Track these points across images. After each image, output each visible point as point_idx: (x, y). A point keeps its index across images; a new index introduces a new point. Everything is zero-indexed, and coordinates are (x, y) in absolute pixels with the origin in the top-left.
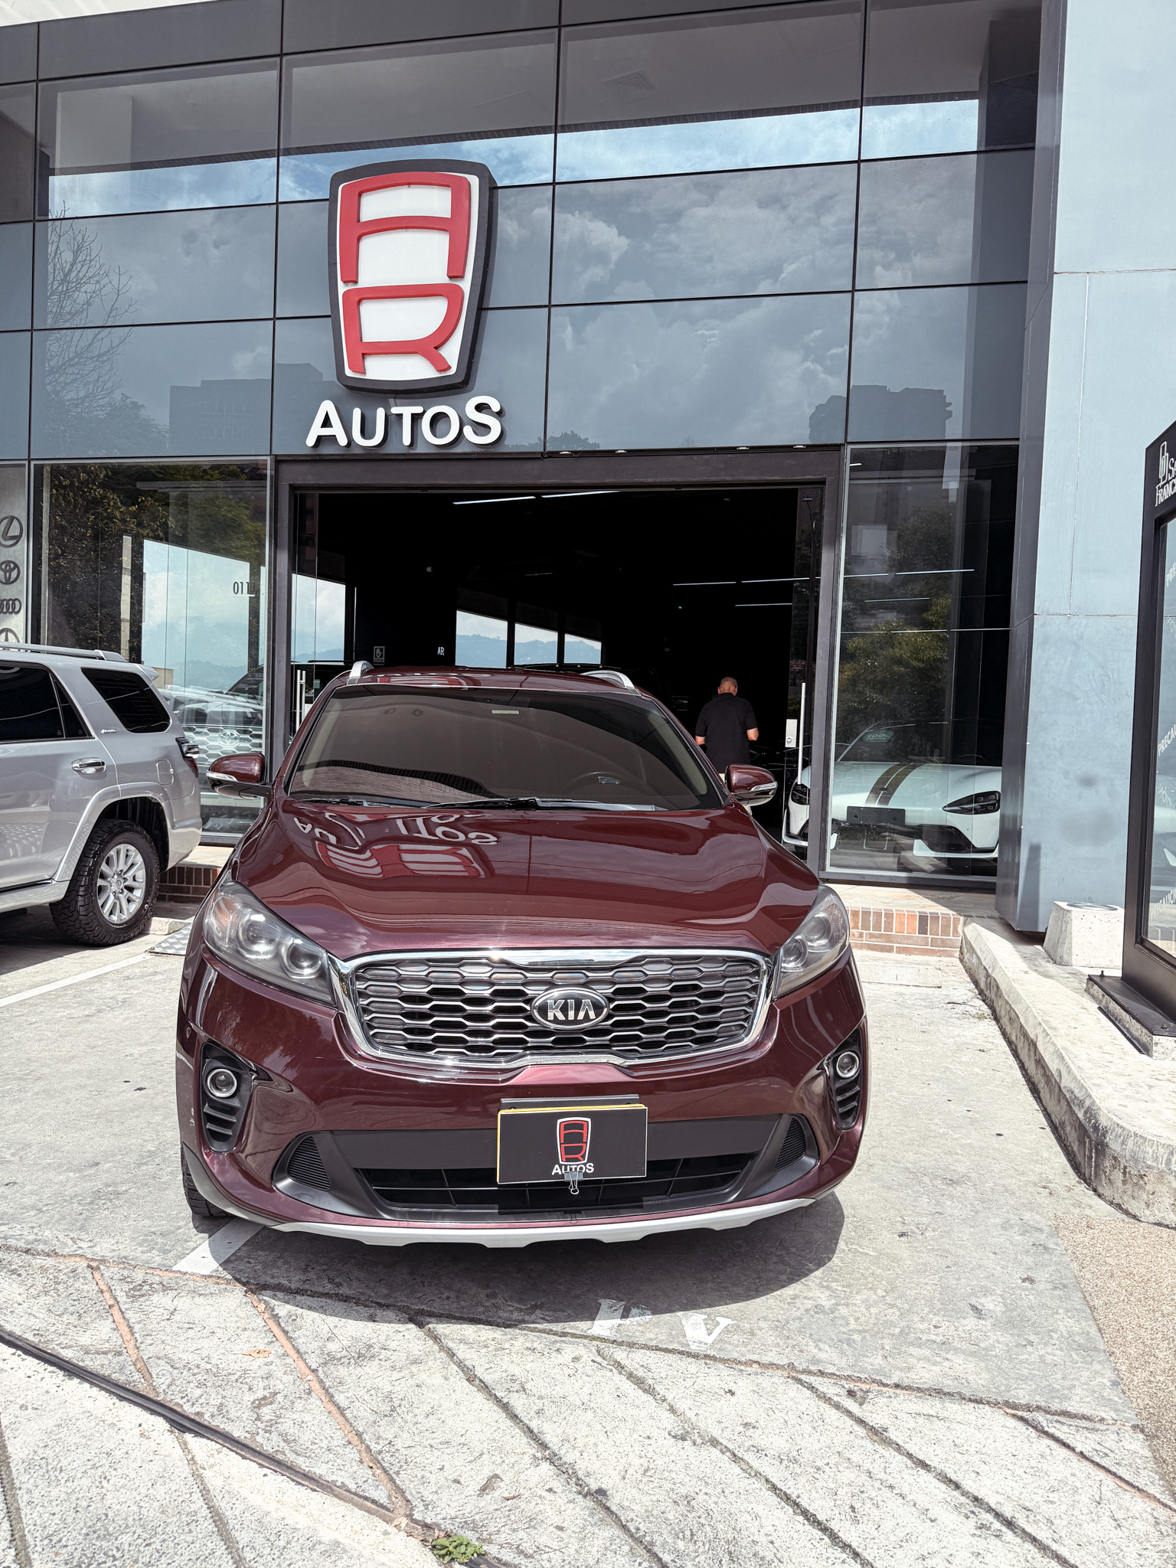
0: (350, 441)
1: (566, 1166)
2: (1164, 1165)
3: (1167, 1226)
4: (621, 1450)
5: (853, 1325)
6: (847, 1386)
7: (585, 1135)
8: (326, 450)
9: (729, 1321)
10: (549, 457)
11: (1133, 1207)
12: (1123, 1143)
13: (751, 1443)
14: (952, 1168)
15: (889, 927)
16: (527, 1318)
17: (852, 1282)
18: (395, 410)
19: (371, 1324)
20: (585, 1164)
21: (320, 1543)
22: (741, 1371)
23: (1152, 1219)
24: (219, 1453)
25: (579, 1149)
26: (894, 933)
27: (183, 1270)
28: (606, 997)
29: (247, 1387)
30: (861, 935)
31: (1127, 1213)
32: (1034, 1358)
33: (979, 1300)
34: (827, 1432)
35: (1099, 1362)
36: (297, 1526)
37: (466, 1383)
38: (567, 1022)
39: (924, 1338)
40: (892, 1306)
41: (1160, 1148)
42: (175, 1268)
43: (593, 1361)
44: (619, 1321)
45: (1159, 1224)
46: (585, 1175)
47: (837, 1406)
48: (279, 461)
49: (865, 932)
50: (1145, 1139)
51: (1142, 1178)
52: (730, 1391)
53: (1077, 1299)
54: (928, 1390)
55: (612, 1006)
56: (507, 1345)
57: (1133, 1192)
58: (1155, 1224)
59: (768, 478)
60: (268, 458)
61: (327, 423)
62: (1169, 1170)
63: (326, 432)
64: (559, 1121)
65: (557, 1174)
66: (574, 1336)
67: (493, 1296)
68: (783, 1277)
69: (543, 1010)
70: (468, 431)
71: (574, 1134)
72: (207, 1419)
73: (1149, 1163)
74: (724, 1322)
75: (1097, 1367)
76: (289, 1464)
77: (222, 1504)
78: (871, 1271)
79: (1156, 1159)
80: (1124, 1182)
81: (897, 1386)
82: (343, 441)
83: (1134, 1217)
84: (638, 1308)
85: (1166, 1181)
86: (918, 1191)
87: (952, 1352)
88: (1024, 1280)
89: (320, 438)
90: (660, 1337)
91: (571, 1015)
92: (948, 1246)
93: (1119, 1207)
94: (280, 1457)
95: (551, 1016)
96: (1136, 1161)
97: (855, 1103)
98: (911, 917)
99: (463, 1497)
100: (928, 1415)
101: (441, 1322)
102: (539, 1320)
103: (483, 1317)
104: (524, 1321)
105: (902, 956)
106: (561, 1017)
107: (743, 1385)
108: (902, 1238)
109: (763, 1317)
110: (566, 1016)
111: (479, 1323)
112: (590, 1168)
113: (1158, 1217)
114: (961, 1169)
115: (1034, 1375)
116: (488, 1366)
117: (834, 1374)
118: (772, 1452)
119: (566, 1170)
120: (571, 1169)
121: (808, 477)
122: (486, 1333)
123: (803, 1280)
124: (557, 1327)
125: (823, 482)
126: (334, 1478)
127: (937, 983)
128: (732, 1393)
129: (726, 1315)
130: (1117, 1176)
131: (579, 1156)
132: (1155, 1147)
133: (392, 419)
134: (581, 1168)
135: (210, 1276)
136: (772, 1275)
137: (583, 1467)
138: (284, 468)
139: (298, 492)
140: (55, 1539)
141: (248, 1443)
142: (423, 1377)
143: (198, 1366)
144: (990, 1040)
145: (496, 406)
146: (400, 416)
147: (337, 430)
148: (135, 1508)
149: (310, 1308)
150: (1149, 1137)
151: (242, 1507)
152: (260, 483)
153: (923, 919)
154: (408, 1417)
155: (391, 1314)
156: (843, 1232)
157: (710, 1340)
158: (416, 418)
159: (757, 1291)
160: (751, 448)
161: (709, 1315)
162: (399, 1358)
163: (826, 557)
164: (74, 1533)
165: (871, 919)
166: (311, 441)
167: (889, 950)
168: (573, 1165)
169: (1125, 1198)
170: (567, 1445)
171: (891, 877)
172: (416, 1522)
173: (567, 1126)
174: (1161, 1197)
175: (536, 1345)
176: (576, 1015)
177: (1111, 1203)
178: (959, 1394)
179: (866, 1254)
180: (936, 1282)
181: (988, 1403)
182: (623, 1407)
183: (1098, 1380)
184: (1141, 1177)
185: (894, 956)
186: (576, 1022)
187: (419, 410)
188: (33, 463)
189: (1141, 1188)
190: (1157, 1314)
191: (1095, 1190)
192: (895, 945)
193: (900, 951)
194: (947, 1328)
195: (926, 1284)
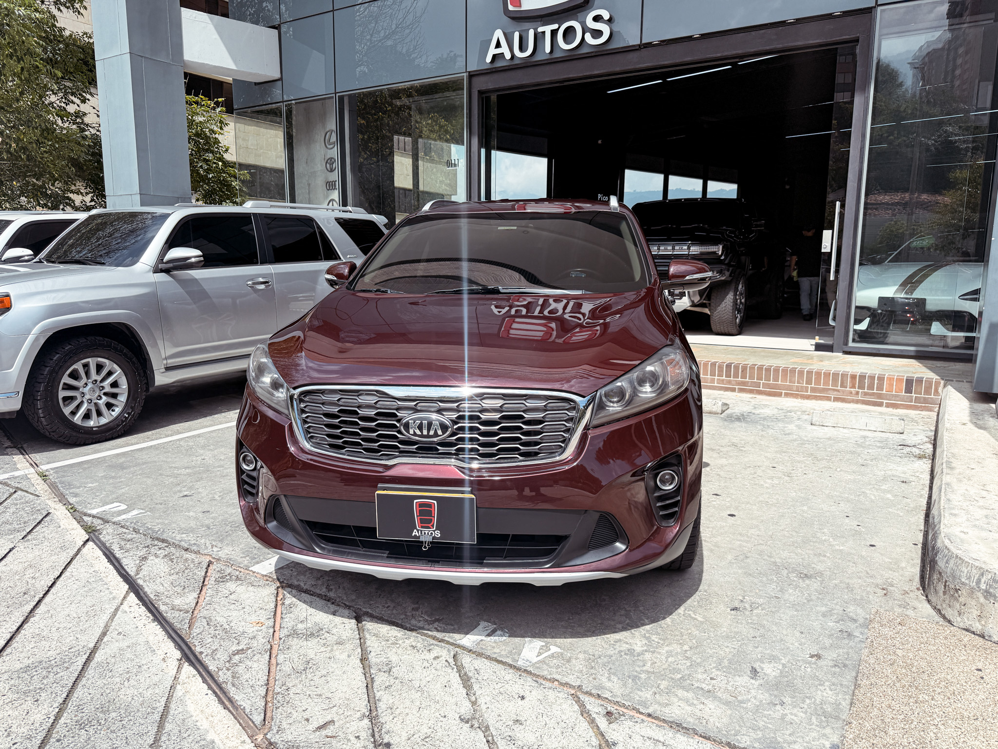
0: (513, 56)
1: (421, 531)
2: (974, 584)
3: (973, 633)
4: (421, 721)
5: (648, 667)
6: (609, 709)
7: (433, 512)
8: (499, 64)
9: (559, 650)
10: (645, 47)
11: (949, 613)
12: (947, 562)
13: (510, 734)
14: (813, 565)
15: (880, 388)
16: (426, 627)
17: (669, 637)
18: (540, 29)
19: (331, 617)
20: (434, 531)
21: (204, 739)
22: (541, 684)
23: (962, 625)
24: (194, 676)
25: (430, 521)
26: (884, 392)
27: (254, 570)
28: (451, 420)
29: (237, 642)
30: (857, 393)
31: (944, 617)
32: (778, 715)
33: (762, 665)
34: (570, 737)
35: (833, 728)
36: (201, 728)
37: (359, 661)
38: (422, 436)
39: (696, 685)
40: (687, 658)
41: (973, 569)
42: (250, 569)
43: (446, 661)
44: (483, 638)
45: (967, 630)
46: (434, 538)
47: (592, 722)
48: (472, 75)
49: (861, 391)
50: (963, 561)
51: (957, 592)
52: (523, 697)
53: (848, 677)
54: (671, 722)
55: (455, 427)
56: (400, 642)
57: (950, 601)
58: (964, 629)
59: (811, 42)
60: (465, 74)
61: (498, 45)
62: (979, 587)
63: (498, 51)
64: (415, 501)
65: (415, 535)
66: (448, 643)
67: (416, 609)
68: (620, 626)
69: (407, 426)
70: (588, 37)
71: (425, 511)
72: (203, 658)
73: (963, 580)
74: (554, 649)
75: (828, 731)
76: (226, 690)
77: (173, 706)
78: (690, 631)
79: (969, 578)
80: (945, 593)
81: (649, 715)
82: (508, 56)
83: (949, 622)
84: (502, 631)
85: (975, 597)
86: (772, 579)
87: (711, 699)
88: (812, 656)
89: (495, 57)
90: (503, 653)
91: (425, 432)
92: (765, 622)
93: (939, 612)
94: (224, 685)
95: (411, 432)
96: (954, 577)
97: (677, 509)
98: (899, 380)
99: (304, 730)
100: (657, 741)
101: (372, 621)
102: (433, 629)
103: (400, 622)
104: (423, 628)
105: (890, 409)
106: (418, 432)
107: (534, 694)
108: (732, 612)
109: (585, 651)
110: (422, 432)
111: (393, 625)
112: (438, 534)
113: (967, 624)
114: (820, 567)
115: (767, 728)
116: (379, 653)
117: (607, 698)
118: (520, 743)
119: (421, 533)
120: (425, 533)
121: (844, 37)
122: (393, 632)
123: (633, 631)
124: (439, 635)
125: (857, 40)
126: (242, 703)
127: (900, 429)
128: (523, 698)
129: (556, 646)
130: (941, 587)
131: (430, 525)
132: (969, 568)
133: (539, 36)
134: (432, 533)
135: (266, 576)
136: (612, 623)
137: (388, 727)
138: (475, 80)
139: (484, 96)
140: (81, 707)
141: (213, 674)
142: (337, 653)
143: (222, 626)
144: (917, 474)
145: (606, 16)
146: (544, 33)
147: (505, 49)
148: (130, 699)
149: (305, 602)
150: (966, 560)
151: (180, 710)
152: (460, 92)
153: (909, 382)
154: (310, 676)
155: (346, 612)
156: (689, 602)
157: (535, 660)
158: (554, 33)
159: (593, 632)
160: (797, 20)
161: (547, 643)
162: (331, 639)
163: (858, 100)
164: (92, 706)
165: (866, 381)
166: (489, 59)
167: (880, 405)
168: (426, 531)
169: (944, 606)
170: (389, 711)
171: (902, 350)
172: (267, 739)
173: (421, 505)
174: (971, 608)
175: (419, 645)
176: (429, 430)
177: (935, 608)
178: (694, 730)
179: (695, 619)
180: (736, 647)
181: (714, 741)
182: (442, 694)
183: (820, 741)
184: (957, 590)
185: (883, 409)
186: (428, 436)
187: (555, 26)
188: (337, 95)
189: (957, 600)
190: (911, 700)
191: (927, 597)
192: (885, 401)
193: (888, 406)
194: (721, 681)
195: (727, 647)
